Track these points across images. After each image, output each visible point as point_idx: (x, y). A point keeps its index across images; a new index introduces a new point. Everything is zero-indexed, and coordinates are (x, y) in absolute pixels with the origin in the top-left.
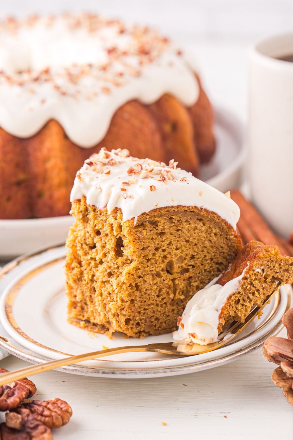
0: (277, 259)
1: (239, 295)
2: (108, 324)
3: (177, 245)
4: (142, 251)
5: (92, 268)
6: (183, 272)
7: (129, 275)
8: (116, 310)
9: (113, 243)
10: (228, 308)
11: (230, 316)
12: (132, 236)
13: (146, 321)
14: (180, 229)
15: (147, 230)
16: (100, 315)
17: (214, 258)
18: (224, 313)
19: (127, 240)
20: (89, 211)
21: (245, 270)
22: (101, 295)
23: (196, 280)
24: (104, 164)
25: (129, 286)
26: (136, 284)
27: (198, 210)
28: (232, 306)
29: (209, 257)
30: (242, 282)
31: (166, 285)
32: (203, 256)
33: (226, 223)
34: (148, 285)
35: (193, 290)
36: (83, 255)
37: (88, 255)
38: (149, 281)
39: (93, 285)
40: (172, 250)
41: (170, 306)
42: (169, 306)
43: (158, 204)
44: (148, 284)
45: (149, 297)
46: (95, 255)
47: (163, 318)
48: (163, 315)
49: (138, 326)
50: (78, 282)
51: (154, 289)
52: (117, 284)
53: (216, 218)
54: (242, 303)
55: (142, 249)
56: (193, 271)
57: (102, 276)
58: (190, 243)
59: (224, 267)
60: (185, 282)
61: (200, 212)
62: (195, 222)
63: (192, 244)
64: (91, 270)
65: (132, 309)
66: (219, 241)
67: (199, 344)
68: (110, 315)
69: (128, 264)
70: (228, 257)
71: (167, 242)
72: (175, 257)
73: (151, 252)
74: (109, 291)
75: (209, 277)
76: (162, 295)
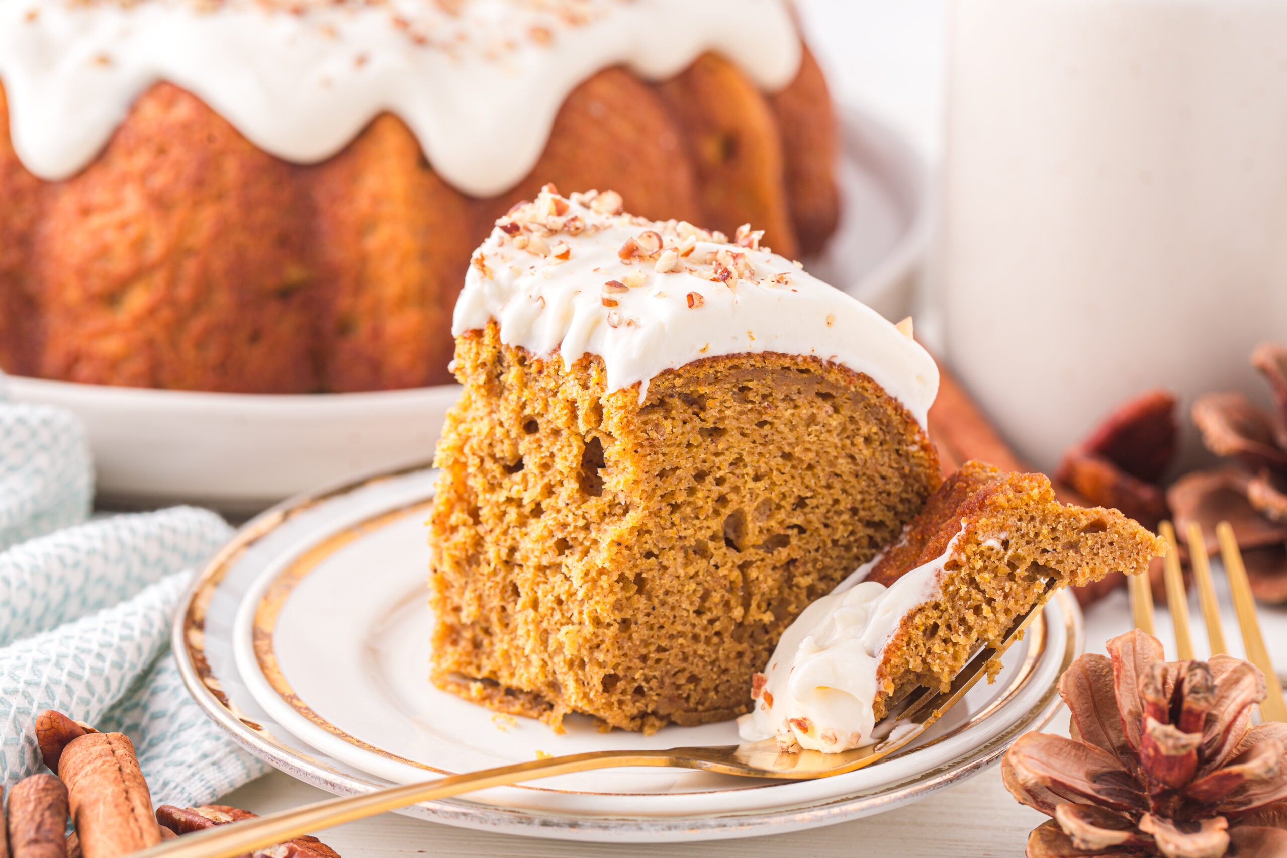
0: (1046, 512)
1: (936, 614)
2: (552, 689)
3: (757, 465)
4: (657, 481)
5: (509, 527)
6: (770, 546)
7: (618, 547)
8: (579, 651)
9: (575, 456)
10: (905, 649)
11: (908, 671)
12: (632, 437)
13: (662, 683)
14: (769, 419)
15: (673, 419)
16: (529, 663)
17: (860, 506)
18: (892, 662)
19: (616, 448)
20: (505, 364)
21: (954, 541)
22: (535, 605)
23: (807, 571)
24: (553, 232)
25: (618, 581)
26: (639, 575)
27: (821, 366)
28: (915, 642)
29: (846, 504)
30: (946, 575)
31: (722, 581)
32: (830, 502)
33: (898, 408)
34: (673, 579)
35: (797, 597)
36: (484, 490)
37: (498, 489)
38: (676, 569)
39: (510, 577)
40: (743, 480)
41: (730, 643)
42: (728, 643)
43: (708, 344)
44: (671, 575)
45: (672, 613)
46: (519, 491)
47: (712, 678)
48: (709, 667)
49: (638, 697)
50: (467, 568)
51: (688, 591)
52: (582, 575)
53: (871, 394)
54: (945, 634)
55: (657, 476)
56: (800, 544)
57: (538, 550)
58: (795, 462)
59: (887, 535)
60: (777, 575)
61: (825, 375)
62: (811, 403)
63: (799, 464)
64: (505, 533)
65: (623, 647)
66: (877, 460)
67: (818, 751)
68: (559, 664)
69: (616, 518)
70: (900, 507)
71: (731, 457)
72: (751, 500)
73: (684, 485)
74: (559, 595)
75: (844, 563)
76: (710, 609)
